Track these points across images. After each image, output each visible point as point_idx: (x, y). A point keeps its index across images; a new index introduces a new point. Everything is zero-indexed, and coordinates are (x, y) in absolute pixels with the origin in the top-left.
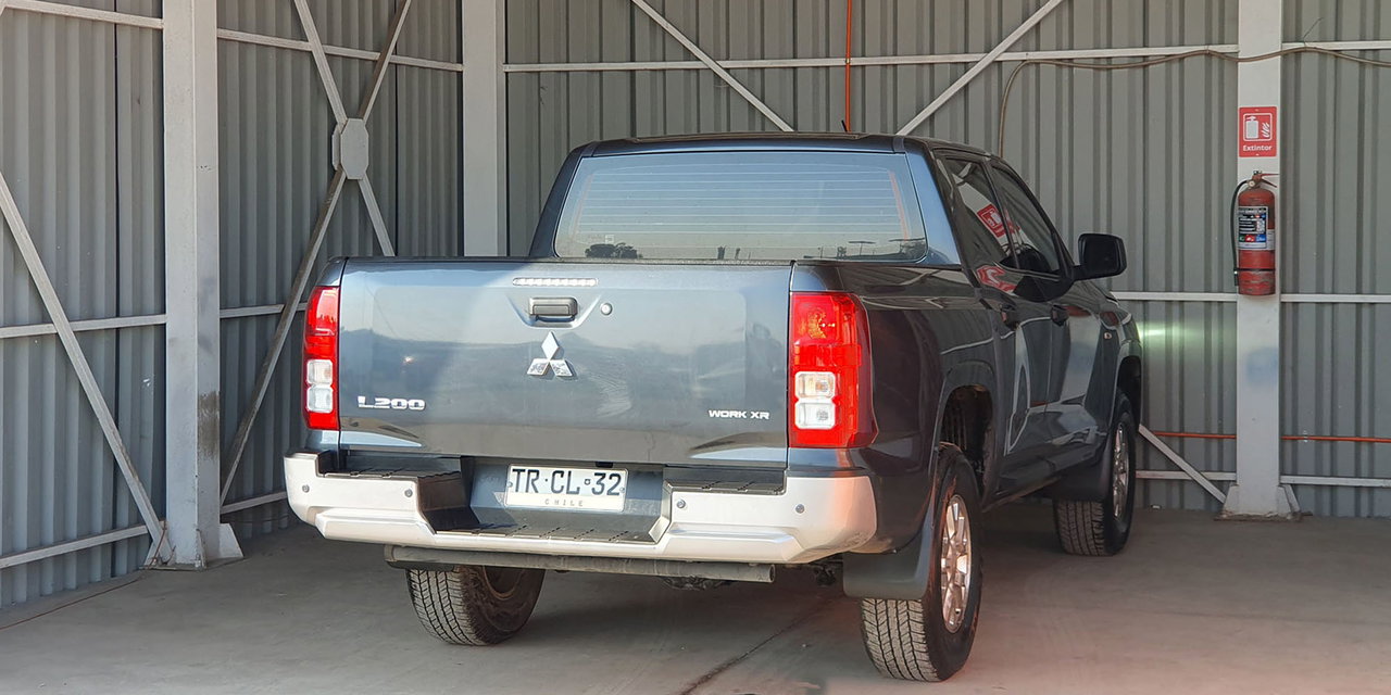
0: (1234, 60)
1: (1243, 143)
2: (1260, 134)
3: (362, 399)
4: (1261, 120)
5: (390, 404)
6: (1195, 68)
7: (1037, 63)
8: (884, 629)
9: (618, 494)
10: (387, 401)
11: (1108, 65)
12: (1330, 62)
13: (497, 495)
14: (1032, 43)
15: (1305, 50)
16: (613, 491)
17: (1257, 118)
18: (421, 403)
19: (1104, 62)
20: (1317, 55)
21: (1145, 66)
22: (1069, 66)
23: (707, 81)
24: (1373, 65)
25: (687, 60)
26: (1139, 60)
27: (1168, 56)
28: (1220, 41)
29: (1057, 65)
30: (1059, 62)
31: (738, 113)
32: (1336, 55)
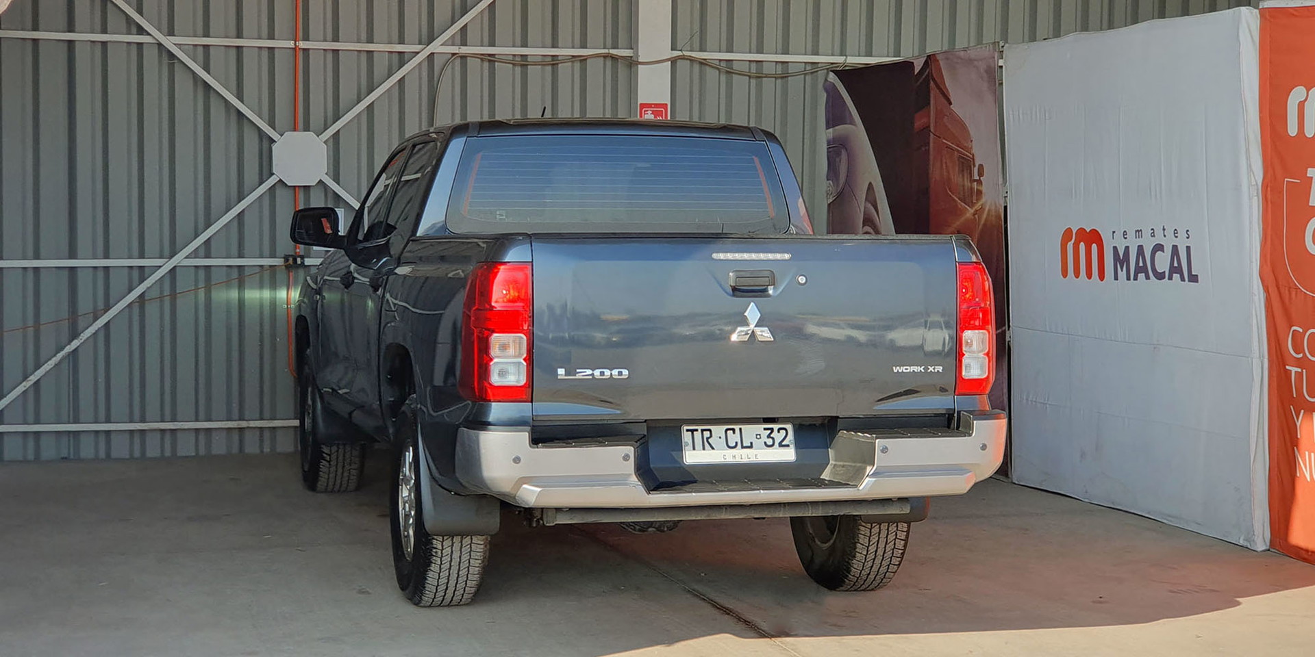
3: (561, 371)
4: (656, 114)
5: (593, 375)
6: (594, 68)
7: (464, 57)
8: (872, 549)
9: (788, 446)
10: (589, 372)
11: (523, 62)
13: (674, 453)
14: (461, 38)
15: (683, 58)
16: (783, 443)
17: (651, 112)
18: (625, 372)
19: (518, 59)
20: (689, 62)
21: (553, 64)
22: (490, 61)
23: (150, 56)
24: (728, 72)
25: (129, 33)
26: (550, 59)
27: (573, 56)
28: (615, 47)
29: (482, 59)
30: (482, 57)
31: (184, 88)
32: (703, 63)
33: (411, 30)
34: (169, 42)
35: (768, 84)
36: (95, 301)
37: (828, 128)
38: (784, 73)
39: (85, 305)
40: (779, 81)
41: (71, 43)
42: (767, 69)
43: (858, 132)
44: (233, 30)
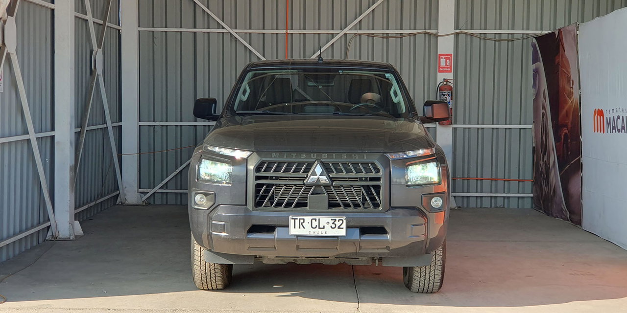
0: (436, 36)
1: (440, 67)
2: (446, 64)
4: (447, 59)
6: (420, 39)
7: (360, 35)
11: (387, 37)
12: (469, 37)
14: (358, 27)
15: (461, 33)
17: (445, 58)
19: (385, 35)
20: (465, 35)
21: (401, 37)
22: (372, 36)
23: (227, 38)
24: (484, 39)
25: (218, 28)
26: (399, 35)
27: (410, 33)
28: (430, 29)
30: (368, 35)
31: (241, 51)
32: (472, 35)
33: (337, 23)
34: (233, 32)
35: (505, 44)
37: (533, 64)
38: (511, 39)
40: (510, 43)
41: (195, 33)
42: (503, 37)
44: (261, 26)
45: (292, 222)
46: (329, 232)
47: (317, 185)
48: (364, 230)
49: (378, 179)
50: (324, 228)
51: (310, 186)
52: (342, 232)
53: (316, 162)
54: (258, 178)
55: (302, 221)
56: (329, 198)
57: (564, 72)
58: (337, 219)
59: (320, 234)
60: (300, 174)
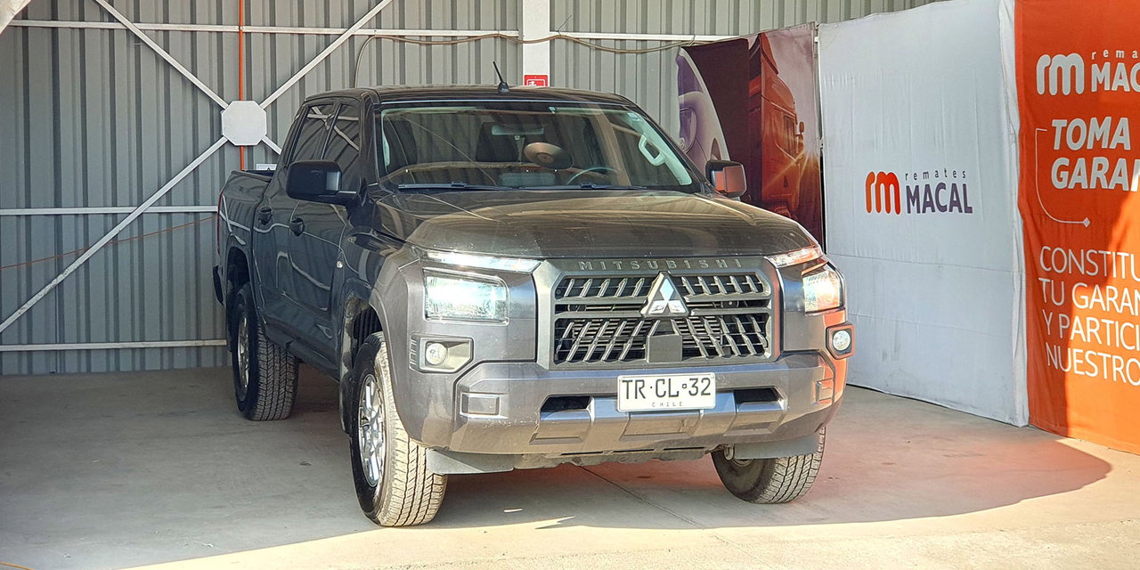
0: (518, 42)
6: (487, 46)
7: (379, 38)
11: (428, 42)
12: (571, 45)
14: (376, 23)
15: (560, 37)
19: (425, 39)
20: (565, 41)
21: (452, 44)
22: (400, 41)
23: (120, 39)
24: (597, 49)
25: (102, 21)
26: (450, 39)
27: (469, 37)
28: (504, 29)
29: (394, 40)
30: (393, 38)
32: (576, 42)
33: (335, 17)
34: (135, 28)
35: (630, 58)
36: (76, 242)
37: (680, 94)
38: (643, 49)
39: (68, 245)
40: (639, 56)
41: (54, 29)
42: (630, 46)
43: (704, 97)
44: (188, 18)
45: (622, 389)
46: (687, 402)
47: (665, 318)
48: (744, 396)
49: (763, 303)
50: (677, 395)
51: (652, 321)
52: (708, 402)
53: (661, 276)
54: (560, 308)
55: (640, 384)
56: (684, 340)
57: (776, 108)
58: (700, 378)
59: (671, 407)
60: (634, 297)
